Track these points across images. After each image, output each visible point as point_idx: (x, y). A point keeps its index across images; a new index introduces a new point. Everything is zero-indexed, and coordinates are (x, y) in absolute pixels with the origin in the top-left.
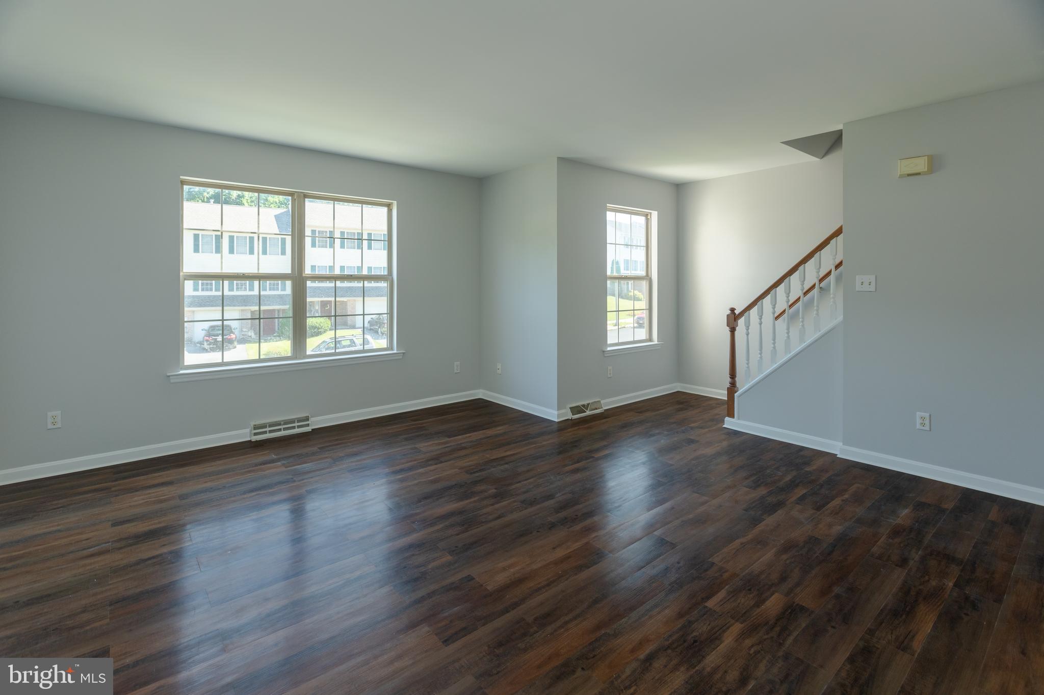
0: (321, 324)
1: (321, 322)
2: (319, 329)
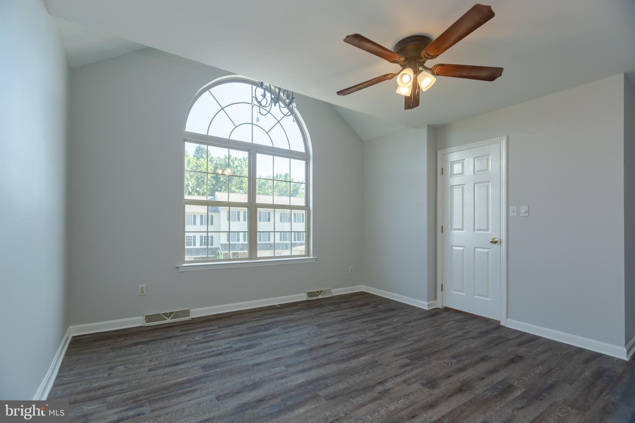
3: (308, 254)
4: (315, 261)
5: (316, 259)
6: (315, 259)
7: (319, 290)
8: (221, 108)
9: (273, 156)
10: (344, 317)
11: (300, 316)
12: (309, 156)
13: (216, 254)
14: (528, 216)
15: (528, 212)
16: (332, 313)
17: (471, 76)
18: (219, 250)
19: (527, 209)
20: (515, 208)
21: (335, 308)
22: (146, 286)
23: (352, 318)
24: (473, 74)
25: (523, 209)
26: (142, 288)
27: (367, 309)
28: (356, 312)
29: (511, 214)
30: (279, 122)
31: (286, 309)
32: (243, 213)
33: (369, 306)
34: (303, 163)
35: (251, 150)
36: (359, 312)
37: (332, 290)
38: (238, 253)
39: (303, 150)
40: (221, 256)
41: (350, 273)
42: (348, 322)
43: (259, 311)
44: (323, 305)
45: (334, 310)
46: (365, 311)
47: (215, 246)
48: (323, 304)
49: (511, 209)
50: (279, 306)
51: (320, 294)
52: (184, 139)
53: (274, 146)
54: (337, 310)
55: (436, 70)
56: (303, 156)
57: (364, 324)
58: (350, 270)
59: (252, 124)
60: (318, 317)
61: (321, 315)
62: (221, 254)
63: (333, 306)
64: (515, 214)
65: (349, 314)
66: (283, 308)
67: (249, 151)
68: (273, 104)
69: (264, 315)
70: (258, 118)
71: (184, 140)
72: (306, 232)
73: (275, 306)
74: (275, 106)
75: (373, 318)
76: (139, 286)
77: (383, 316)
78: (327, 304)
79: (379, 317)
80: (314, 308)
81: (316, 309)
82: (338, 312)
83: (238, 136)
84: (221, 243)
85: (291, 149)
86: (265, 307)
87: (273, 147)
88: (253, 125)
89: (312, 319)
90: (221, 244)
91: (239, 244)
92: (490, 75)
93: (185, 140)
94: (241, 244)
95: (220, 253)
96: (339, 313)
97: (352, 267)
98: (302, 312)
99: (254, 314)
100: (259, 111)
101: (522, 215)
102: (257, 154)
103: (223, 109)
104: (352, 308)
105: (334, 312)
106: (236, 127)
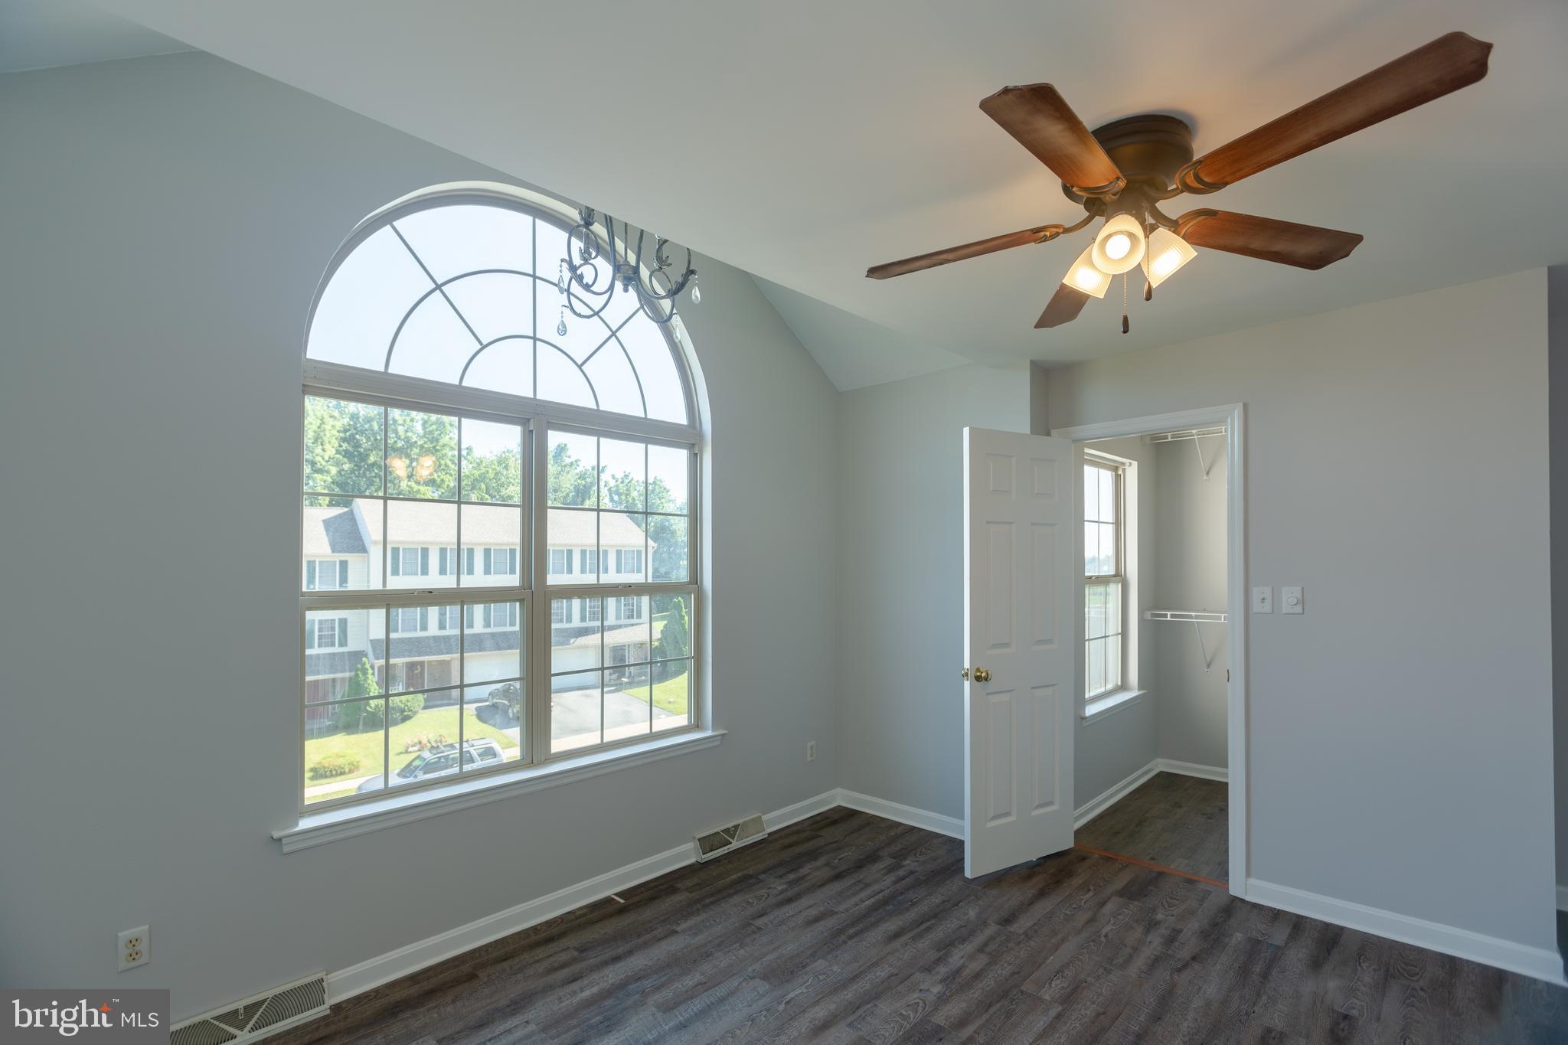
0: (409, 704)
1: (408, 701)
2: (403, 711)
3: (696, 724)
4: (718, 743)
5: (723, 735)
6: (719, 735)
7: (730, 825)
8: (434, 286)
9: (596, 438)
10: (830, 923)
11: (700, 939)
12: (700, 435)
13: (357, 670)
14: (1303, 614)
15: (1302, 602)
16: (788, 910)
17: (1270, 252)
18: (364, 659)
19: (1299, 596)
20: (1267, 592)
21: (791, 883)
22: (150, 927)
23: (853, 924)
24: (1279, 246)
25: (1289, 596)
26: (132, 942)
27: (880, 881)
28: (854, 895)
29: (1256, 607)
30: (614, 334)
31: (648, 913)
32: (438, 553)
33: (880, 865)
34: (681, 456)
35: (532, 421)
36: (863, 895)
37: (765, 818)
38: (422, 663)
39: (680, 418)
40: (373, 674)
41: (809, 760)
42: (850, 943)
43: (562, 935)
44: (750, 877)
45: (789, 894)
46: (876, 887)
47: (352, 646)
48: (750, 871)
49: (1256, 593)
50: (622, 901)
51: (733, 839)
52: (304, 385)
53: (601, 408)
54: (798, 896)
55: (1188, 227)
56: (684, 437)
57: (897, 944)
58: (809, 752)
59: (535, 339)
60: (754, 932)
61: (759, 922)
62: (372, 667)
63: (781, 877)
64: (1267, 607)
65: (842, 908)
66: (637, 906)
67: (524, 422)
68: (619, 286)
69: (583, 949)
70: (564, 326)
71: (303, 391)
72: (693, 658)
73: (608, 901)
74: (626, 290)
75: (912, 915)
76: (120, 934)
77: (936, 899)
78: (764, 872)
79: (923, 908)
80: (730, 896)
81: (737, 899)
82: (805, 902)
83: (486, 377)
84: (372, 637)
85: (649, 417)
86: (578, 913)
87: (598, 410)
88: (537, 342)
89: (741, 946)
90: (371, 641)
91: (428, 638)
92: (1320, 253)
93: (307, 390)
94: (434, 637)
95: (368, 666)
96: (809, 905)
97: (813, 742)
98: (699, 918)
99: (551, 948)
100: (567, 304)
101: (1286, 608)
102: (549, 431)
103: (439, 287)
104: (838, 877)
105: (793, 905)
106: (484, 347)
